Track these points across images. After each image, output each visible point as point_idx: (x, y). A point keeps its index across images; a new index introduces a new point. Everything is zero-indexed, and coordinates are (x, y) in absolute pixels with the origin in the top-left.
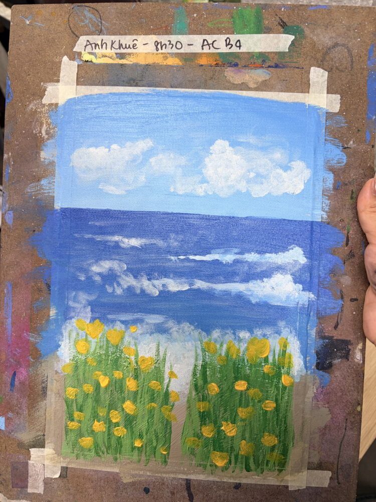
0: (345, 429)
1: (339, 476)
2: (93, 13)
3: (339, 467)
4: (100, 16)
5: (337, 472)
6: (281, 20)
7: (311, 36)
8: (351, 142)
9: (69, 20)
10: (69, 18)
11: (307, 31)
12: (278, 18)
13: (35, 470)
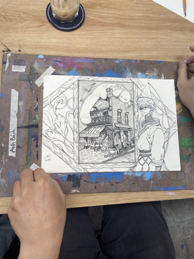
7: (187, 165)
8: (152, 182)
12: (191, 153)
13: (22, 69)
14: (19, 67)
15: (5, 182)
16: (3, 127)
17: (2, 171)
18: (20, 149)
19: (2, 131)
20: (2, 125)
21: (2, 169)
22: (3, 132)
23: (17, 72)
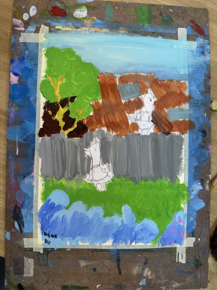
0: (202, 227)
1: (200, 254)
2: (61, 4)
3: (199, 248)
4: (65, 5)
5: (198, 252)
6: (161, 12)
7: (177, 21)
9: (47, 7)
10: (47, 6)
11: (174, 19)
12: (159, 12)
13: (28, 263)
14: (25, 267)
15: (191, 277)
16: (117, 285)
17: (176, 282)
18: (148, 261)
19: (122, 286)
20: (114, 287)
21: (174, 283)
22: (124, 284)
23: (35, 270)
